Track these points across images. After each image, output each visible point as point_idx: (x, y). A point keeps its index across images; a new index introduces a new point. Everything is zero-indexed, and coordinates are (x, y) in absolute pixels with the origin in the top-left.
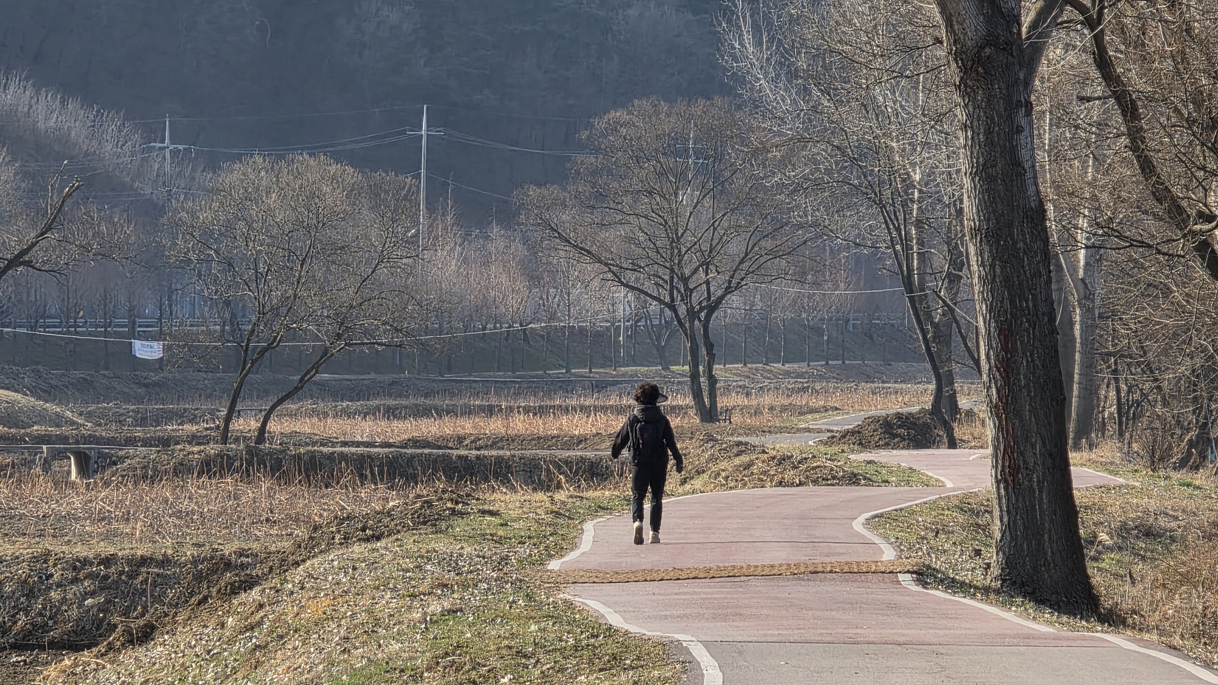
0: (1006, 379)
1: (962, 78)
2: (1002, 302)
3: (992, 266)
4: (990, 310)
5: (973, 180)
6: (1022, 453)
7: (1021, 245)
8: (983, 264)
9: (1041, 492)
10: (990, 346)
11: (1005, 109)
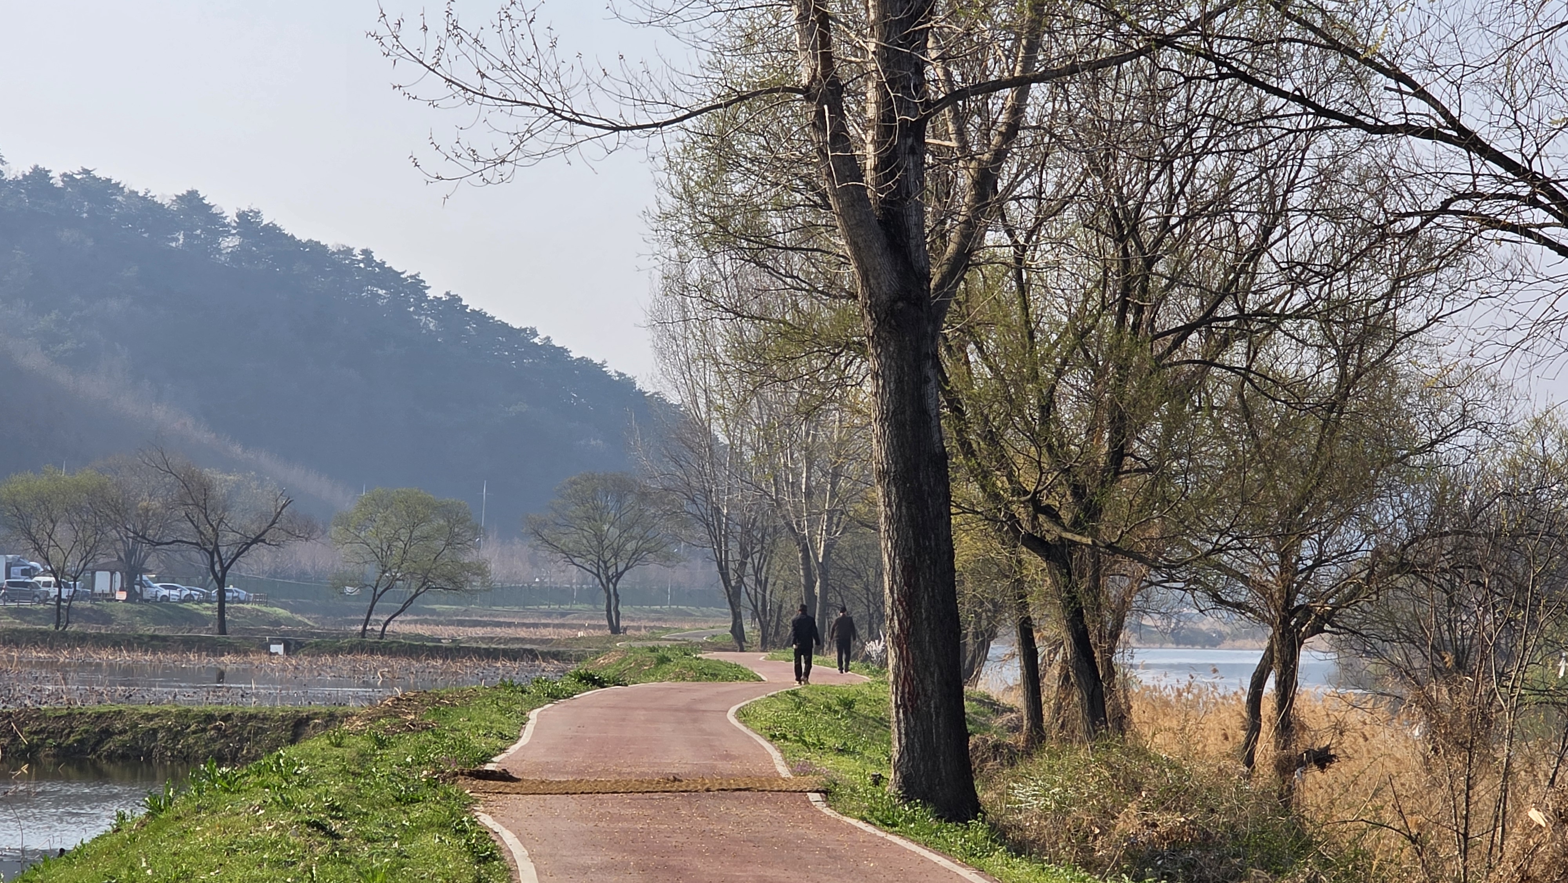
0: (909, 613)
1: (875, 330)
2: (906, 541)
3: (899, 507)
4: (895, 547)
5: (882, 426)
6: (921, 681)
7: (926, 488)
8: (889, 505)
9: (937, 717)
10: (894, 581)
11: (915, 360)
